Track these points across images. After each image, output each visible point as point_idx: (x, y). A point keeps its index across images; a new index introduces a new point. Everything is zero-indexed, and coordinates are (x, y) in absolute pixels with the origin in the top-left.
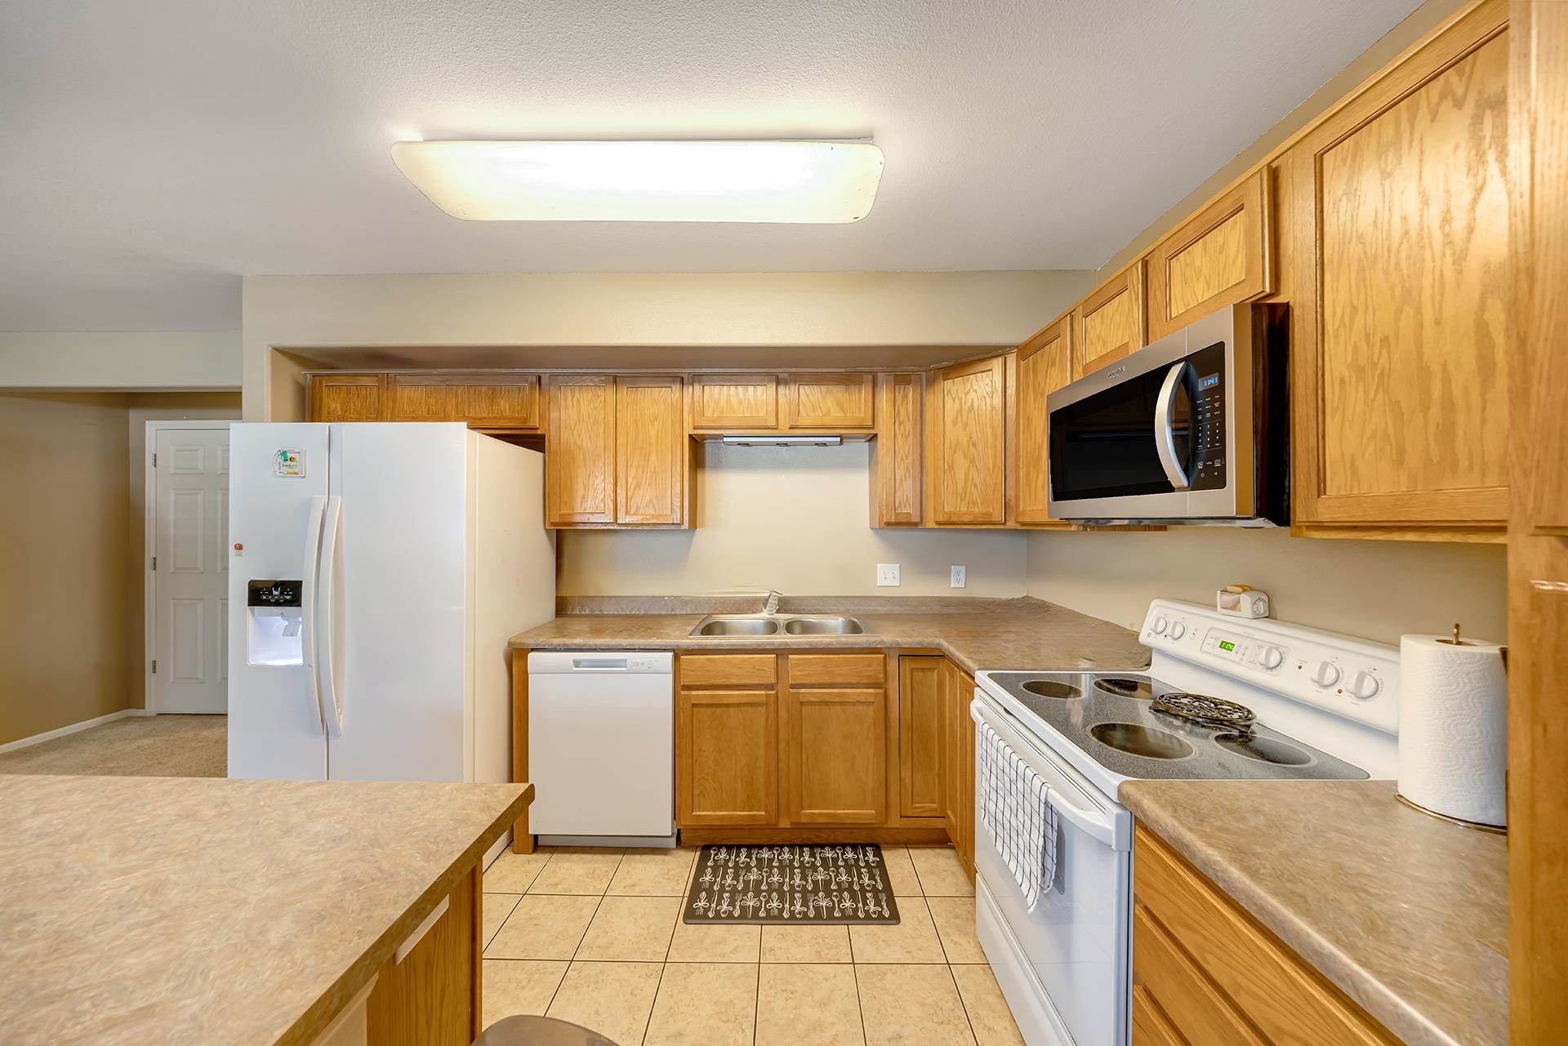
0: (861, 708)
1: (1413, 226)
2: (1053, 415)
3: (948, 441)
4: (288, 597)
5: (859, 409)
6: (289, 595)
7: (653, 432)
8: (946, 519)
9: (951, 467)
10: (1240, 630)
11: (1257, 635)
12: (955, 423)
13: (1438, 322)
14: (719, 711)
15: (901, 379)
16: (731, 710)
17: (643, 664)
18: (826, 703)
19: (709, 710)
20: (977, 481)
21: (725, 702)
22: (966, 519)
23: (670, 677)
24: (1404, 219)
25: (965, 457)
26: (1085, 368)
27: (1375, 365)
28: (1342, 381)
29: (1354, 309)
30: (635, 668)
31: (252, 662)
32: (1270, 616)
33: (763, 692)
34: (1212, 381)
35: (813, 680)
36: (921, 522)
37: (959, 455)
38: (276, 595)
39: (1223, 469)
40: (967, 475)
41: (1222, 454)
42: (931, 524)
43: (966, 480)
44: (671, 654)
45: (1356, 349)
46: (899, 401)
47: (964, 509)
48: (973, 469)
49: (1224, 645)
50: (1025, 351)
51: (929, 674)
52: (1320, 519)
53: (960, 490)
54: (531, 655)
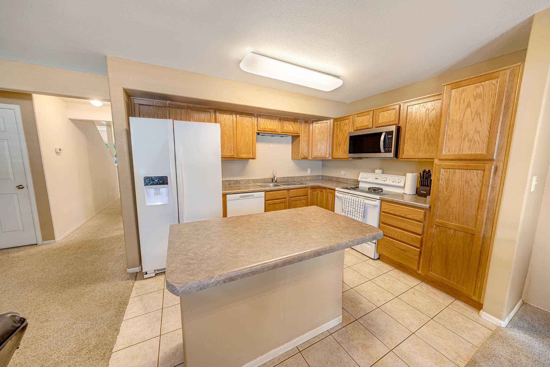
0: (303, 201)
1: (419, 121)
2: (350, 136)
3: (316, 138)
4: (161, 182)
5: (297, 129)
6: (162, 181)
7: (247, 131)
8: (315, 157)
9: (317, 145)
10: (379, 176)
11: (382, 176)
12: (318, 134)
13: (420, 134)
14: (274, 205)
15: (306, 122)
16: (277, 205)
17: (258, 195)
18: (296, 201)
19: (272, 205)
20: (323, 148)
21: (276, 203)
22: (320, 157)
23: (264, 198)
24: (418, 120)
25: (320, 143)
26: (356, 127)
27: (412, 138)
28: (408, 139)
29: (410, 130)
30: (256, 197)
31: (148, 204)
32: (383, 173)
33: (284, 200)
34: (390, 136)
35: (294, 196)
36: (308, 158)
37: (319, 142)
38: (156, 181)
39: (391, 150)
40: (320, 147)
41: (391, 148)
42: (310, 158)
43: (320, 148)
44: (264, 192)
45: (410, 135)
46: (305, 127)
47: (319, 155)
48: (322, 146)
49: (376, 178)
50: (336, 120)
51: (315, 192)
52: (403, 157)
53: (318, 150)
54: (227, 195)
